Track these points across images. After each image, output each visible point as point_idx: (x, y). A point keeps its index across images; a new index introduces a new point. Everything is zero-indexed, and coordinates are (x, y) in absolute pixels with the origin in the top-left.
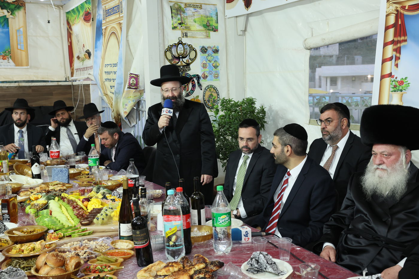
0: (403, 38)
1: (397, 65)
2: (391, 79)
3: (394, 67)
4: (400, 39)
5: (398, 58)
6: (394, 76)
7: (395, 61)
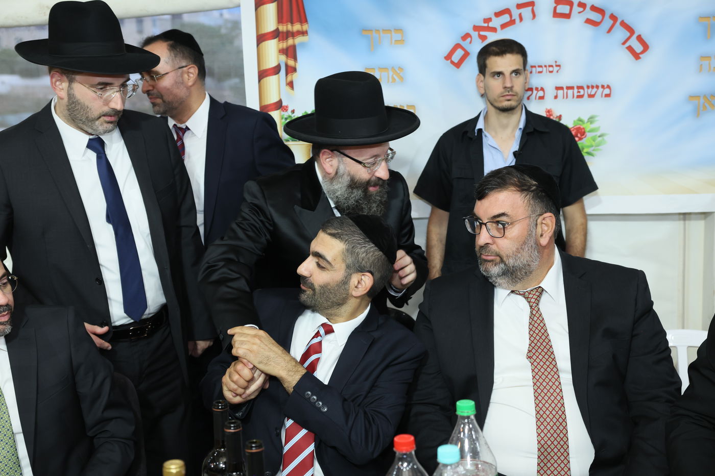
0: (297, 27)
1: (291, 84)
2: (283, 113)
3: (285, 89)
4: (292, 28)
5: (291, 70)
6: (287, 107)
7: (287, 74)
